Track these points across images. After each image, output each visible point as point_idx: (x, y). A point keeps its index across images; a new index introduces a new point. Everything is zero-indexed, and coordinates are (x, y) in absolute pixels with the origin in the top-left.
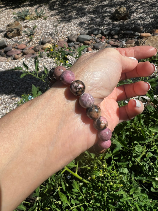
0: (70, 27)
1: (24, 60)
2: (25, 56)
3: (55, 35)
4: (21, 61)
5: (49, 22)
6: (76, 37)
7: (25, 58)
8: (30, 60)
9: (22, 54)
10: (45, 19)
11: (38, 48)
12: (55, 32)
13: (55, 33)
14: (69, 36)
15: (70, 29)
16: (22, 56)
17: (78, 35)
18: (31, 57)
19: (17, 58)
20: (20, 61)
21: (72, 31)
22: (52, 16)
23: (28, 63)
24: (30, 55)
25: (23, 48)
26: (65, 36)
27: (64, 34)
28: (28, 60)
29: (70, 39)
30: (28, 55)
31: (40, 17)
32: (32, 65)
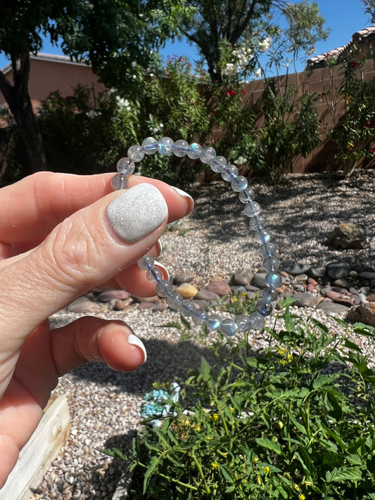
0: (236, 254)
1: (136, 312)
2: (138, 304)
3: (202, 267)
4: (130, 315)
5: (191, 241)
6: (251, 276)
7: (138, 308)
8: (149, 314)
9: (131, 300)
10: (182, 234)
12: (204, 262)
13: (203, 265)
14: (234, 272)
15: (236, 259)
16: (131, 304)
17: (253, 271)
18: (152, 308)
19: (121, 308)
20: (126, 315)
21: (241, 262)
22: (196, 229)
23: (146, 321)
24: (148, 305)
26: (225, 272)
27: (222, 267)
28: (145, 313)
29: (236, 278)
30: (144, 304)
31: (171, 230)
32: (153, 325)
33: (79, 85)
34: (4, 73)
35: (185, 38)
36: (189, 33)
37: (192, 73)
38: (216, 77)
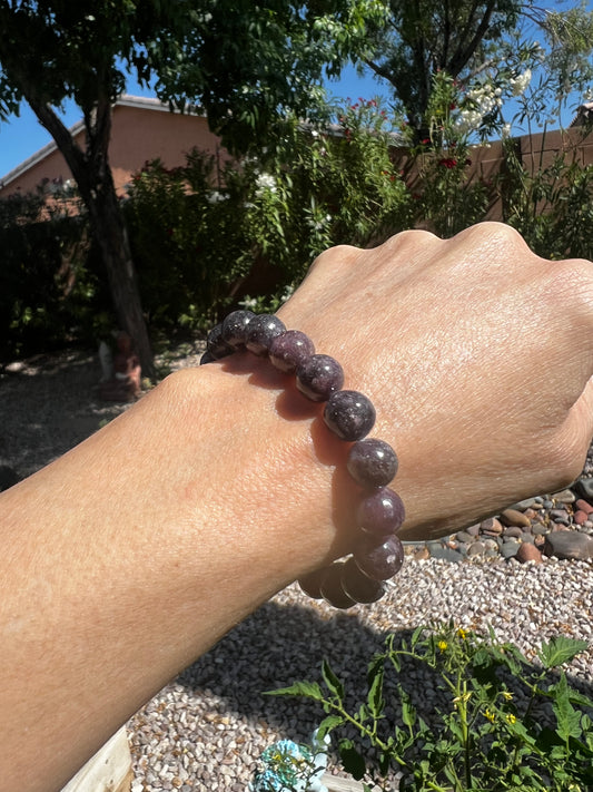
33: (195, 150)
34: (73, 134)
35: (370, 72)
36: (377, 63)
37: (386, 126)
38: (420, 136)
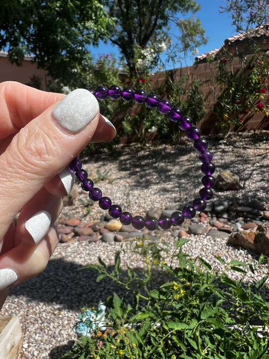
0: (149, 196)
1: (76, 244)
2: (78, 237)
3: (125, 207)
4: (72, 246)
5: (117, 188)
6: (160, 212)
7: (78, 241)
8: (86, 245)
9: (73, 234)
10: (111, 183)
11: (99, 226)
12: (126, 203)
13: (126, 205)
14: (148, 209)
15: (149, 200)
16: (74, 237)
17: (161, 209)
18: (88, 240)
19: (65, 241)
20: (69, 246)
21: (153, 202)
22: (121, 178)
23: (84, 250)
24: (86, 237)
25: (75, 225)
26: (141, 210)
27: (139, 206)
28: (83, 244)
29: (150, 214)
30: (82, 237)
31: (102, 180)
32: (89, 254)
35: (109, 42)
36: (113, 39)
37: (116, 66)
38: (132, 69)
